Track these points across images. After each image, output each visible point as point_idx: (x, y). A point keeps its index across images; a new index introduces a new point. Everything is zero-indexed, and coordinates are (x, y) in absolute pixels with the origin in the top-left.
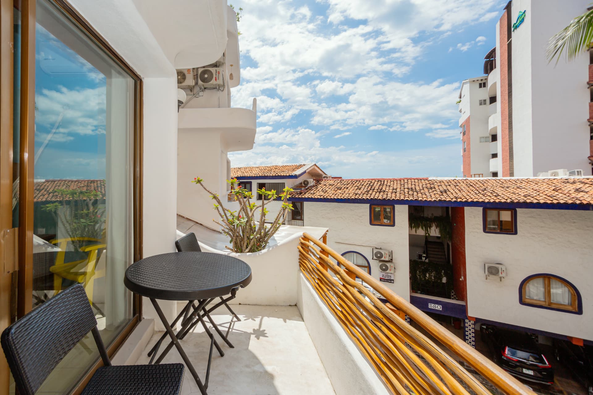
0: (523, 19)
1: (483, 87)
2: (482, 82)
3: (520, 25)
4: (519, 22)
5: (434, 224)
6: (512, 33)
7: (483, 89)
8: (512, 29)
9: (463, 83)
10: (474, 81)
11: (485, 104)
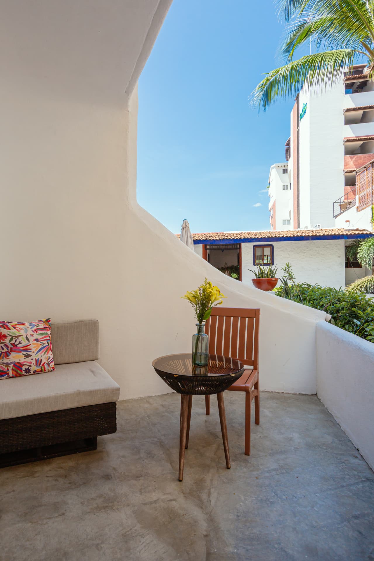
0: (305, 110)
1: (286, 173)
2: (285, 168)
3: (304, 115)
4: (303, 112)
5: (227, 272)
6: (300, 122)
7: (285, 174)
8: (300, 118)
9: (272, 168)
10: (279, 166)
11: (287, 189)
